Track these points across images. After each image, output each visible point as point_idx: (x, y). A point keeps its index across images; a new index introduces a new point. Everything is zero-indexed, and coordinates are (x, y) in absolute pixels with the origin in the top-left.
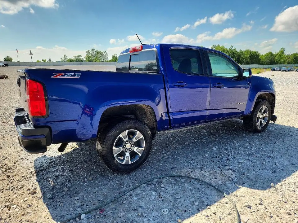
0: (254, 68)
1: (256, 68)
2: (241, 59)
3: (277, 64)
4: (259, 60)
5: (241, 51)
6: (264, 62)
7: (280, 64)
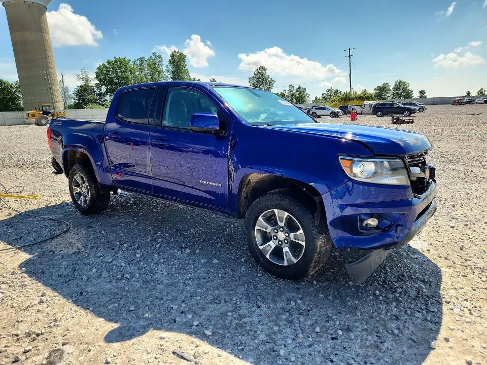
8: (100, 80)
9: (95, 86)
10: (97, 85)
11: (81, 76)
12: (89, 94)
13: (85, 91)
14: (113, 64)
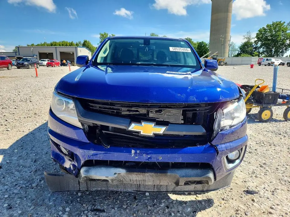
8: (258, 38)
9: (253, 42)
10: (255, 42)
11: (246, 36)
12: (248, 48)
13: (247, 46)
14: (271, 26)
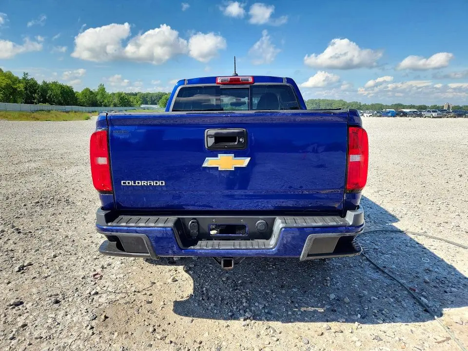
0: (72, 111)
1: (75, 112)
2: (49, 97)
3: (101, 106)
4: (76, 99)
5: (44, 83)
6: (84, 102)
7: (105, 106)
